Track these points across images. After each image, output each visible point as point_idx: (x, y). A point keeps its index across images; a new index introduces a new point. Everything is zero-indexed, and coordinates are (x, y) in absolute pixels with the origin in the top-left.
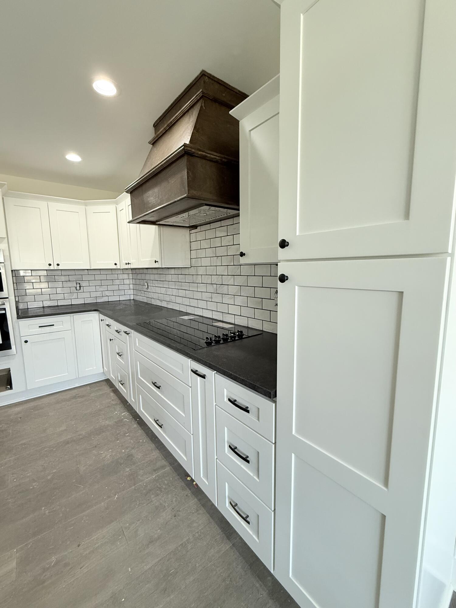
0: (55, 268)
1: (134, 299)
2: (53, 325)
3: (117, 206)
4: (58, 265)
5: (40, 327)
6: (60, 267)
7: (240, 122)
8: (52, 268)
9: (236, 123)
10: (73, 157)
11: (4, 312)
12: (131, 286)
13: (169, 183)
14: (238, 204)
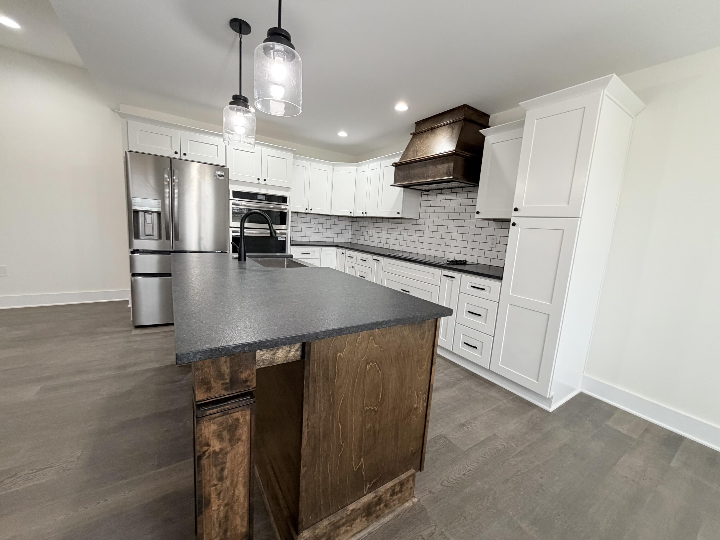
0: (309, 212)
1: (351, 242)
2: (310, 253)
3: (357, 168)
4: (311, 210)
5: (302, 253)
6: (312, 212)
7: (486, 138)
8: (307, 211)
9: (483, 137)
10: (343, 134)
11: (284, 239)
12: (350, 231)
13: (436, 167)
14: (478, 182)
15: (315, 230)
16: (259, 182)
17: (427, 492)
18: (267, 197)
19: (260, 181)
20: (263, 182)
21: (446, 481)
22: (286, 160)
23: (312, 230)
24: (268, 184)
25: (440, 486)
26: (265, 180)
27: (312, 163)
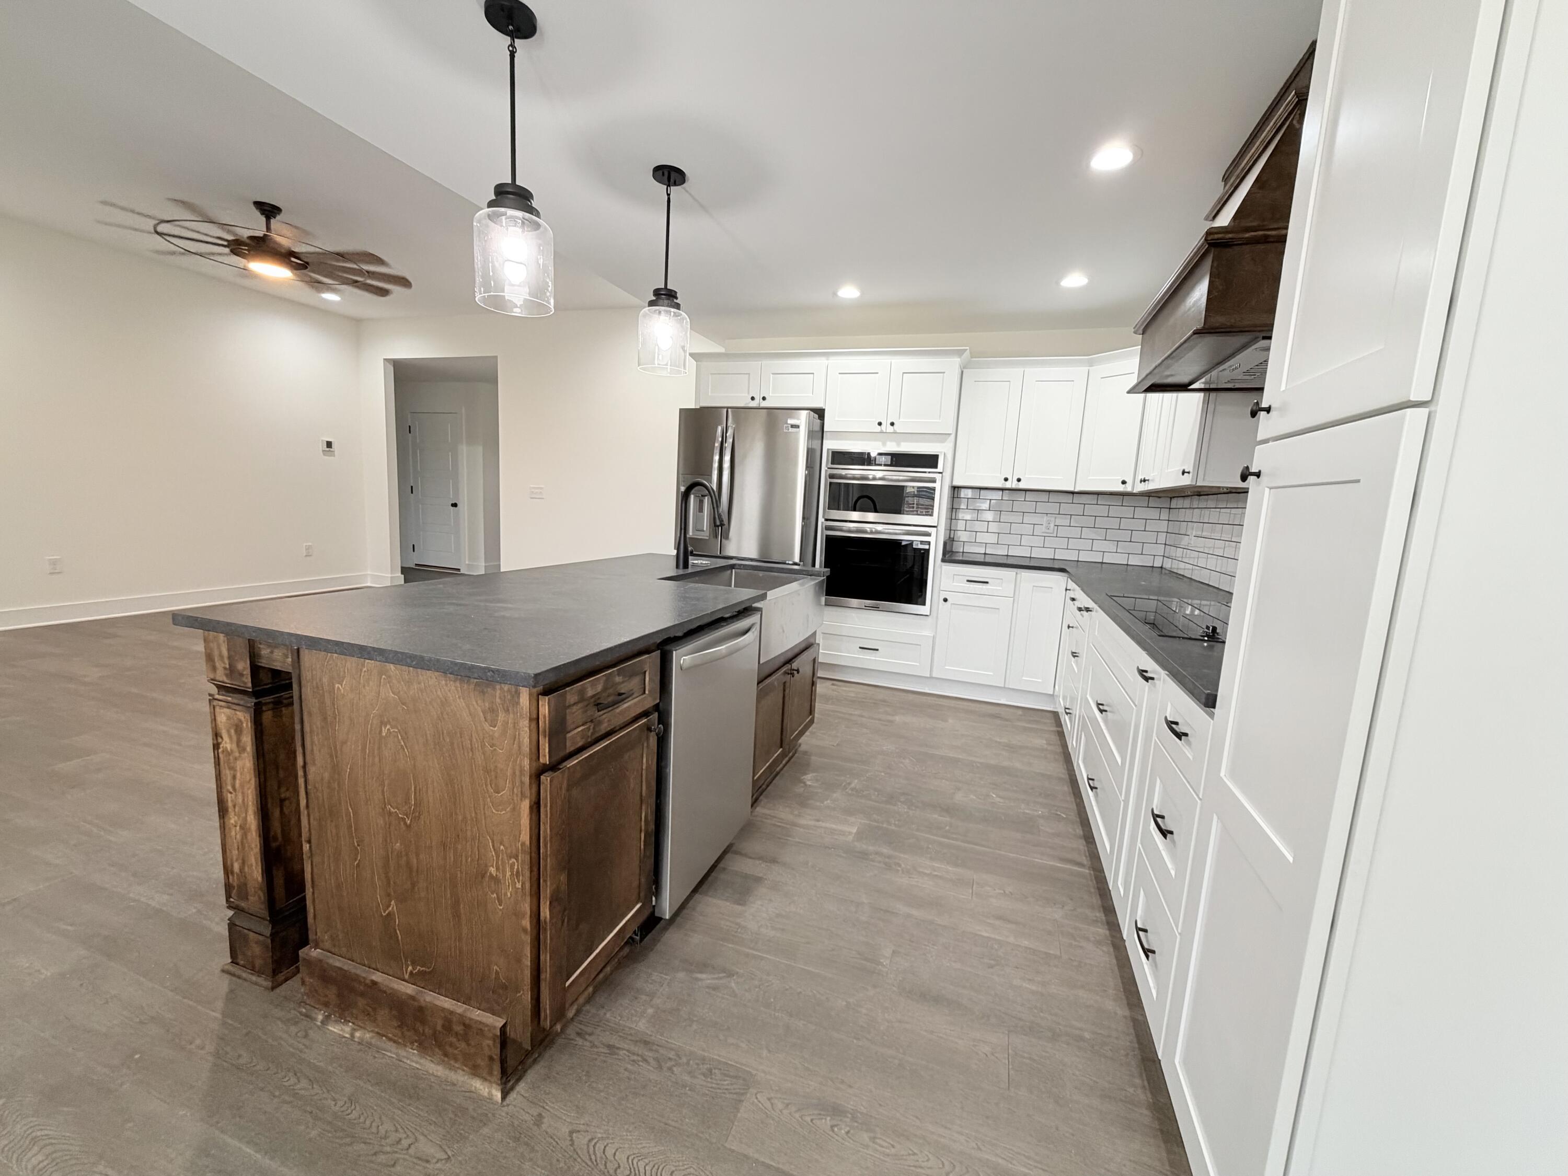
0: (1014, 486)
1: (1162, 567)
2: (987, 583)
4: (1019, 480)
5: (968, 581)
6: (1022, 485)
8: (1008, 485)
10: (1074, 280)
11: (927, 547)
12: (1162, 535)
15: (1047, 531)
16: (881, 430)
17: (535, 1111)
18: (894, 459)
19: (883, 426)
20: (890, 429)
21: (587, 1139)
22: (942, 374)
23: (1039, 530)
24: (898, 431)
25: (565, 1130)
26: (892, 424)
27: (1029, 370)
